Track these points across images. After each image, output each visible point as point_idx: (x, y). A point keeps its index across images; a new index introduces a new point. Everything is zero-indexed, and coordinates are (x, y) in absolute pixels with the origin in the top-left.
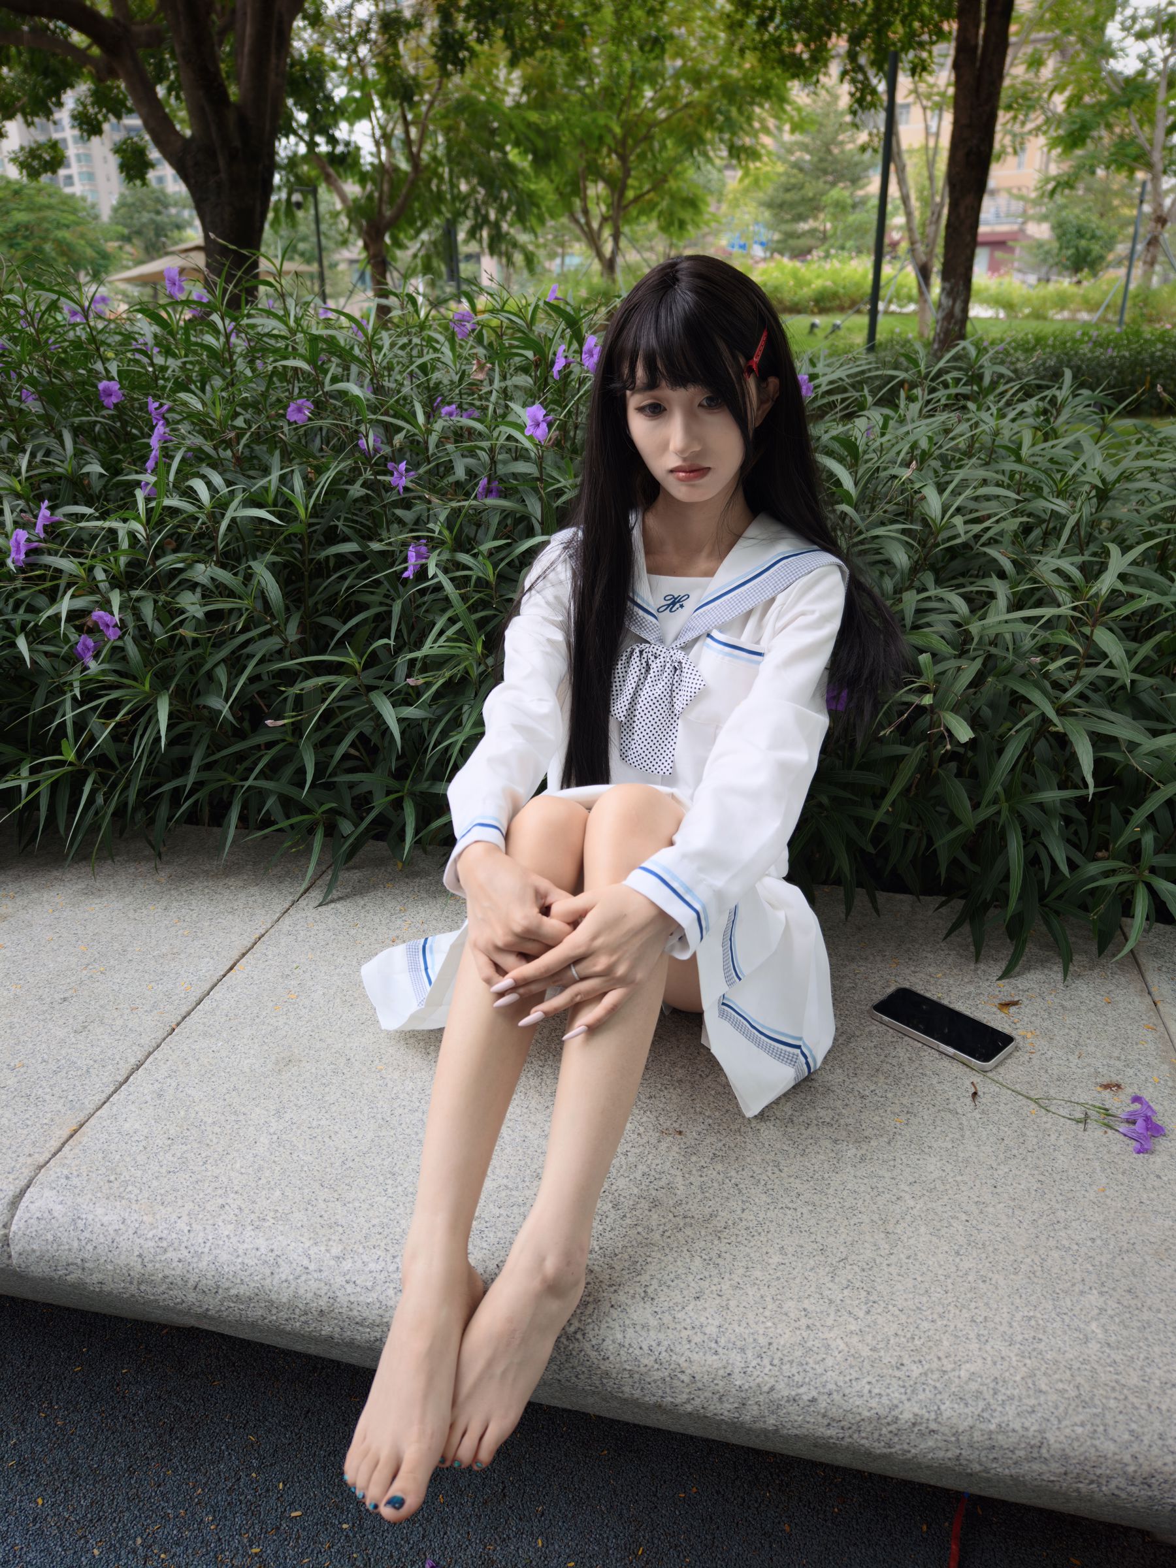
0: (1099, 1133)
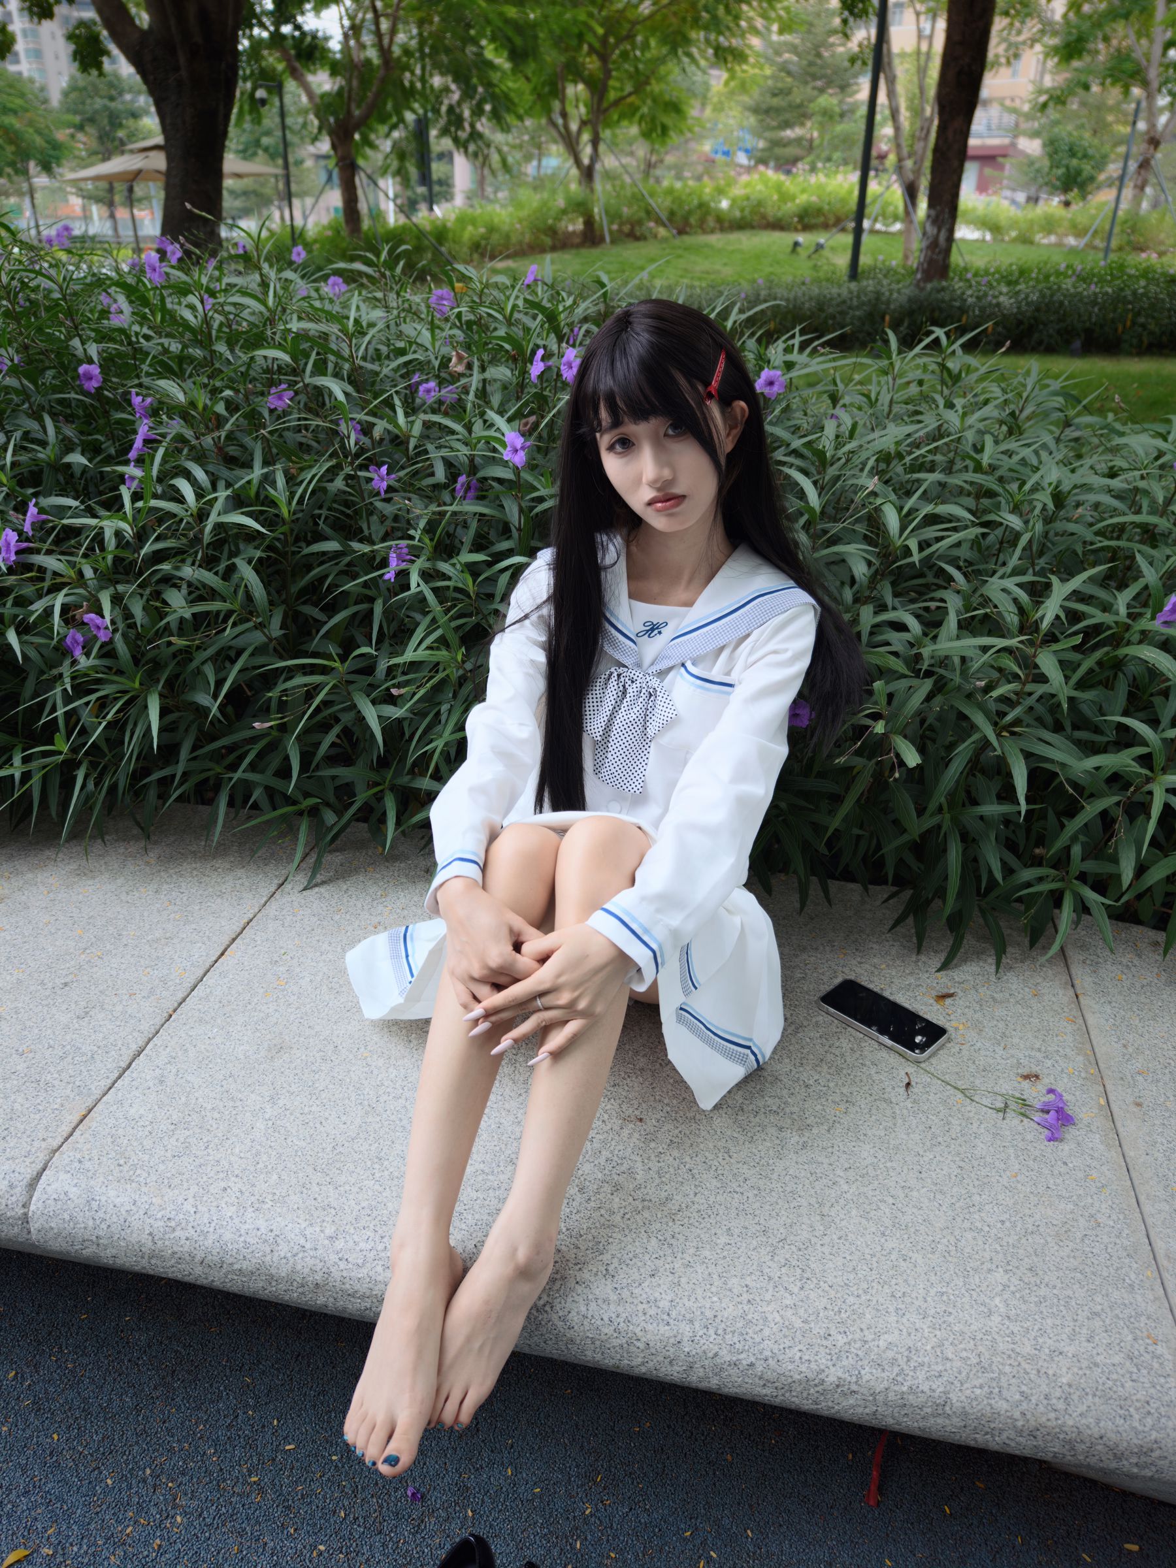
0: (1016, 1121)
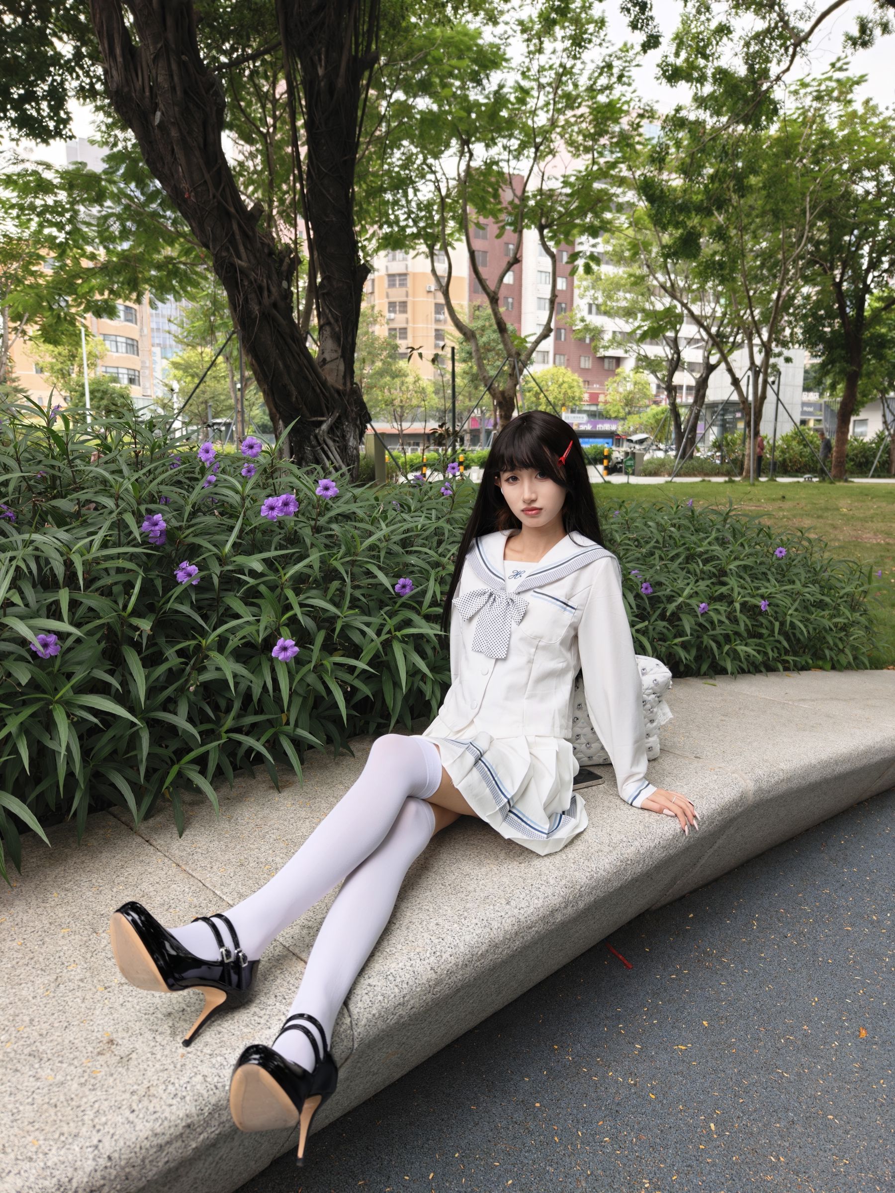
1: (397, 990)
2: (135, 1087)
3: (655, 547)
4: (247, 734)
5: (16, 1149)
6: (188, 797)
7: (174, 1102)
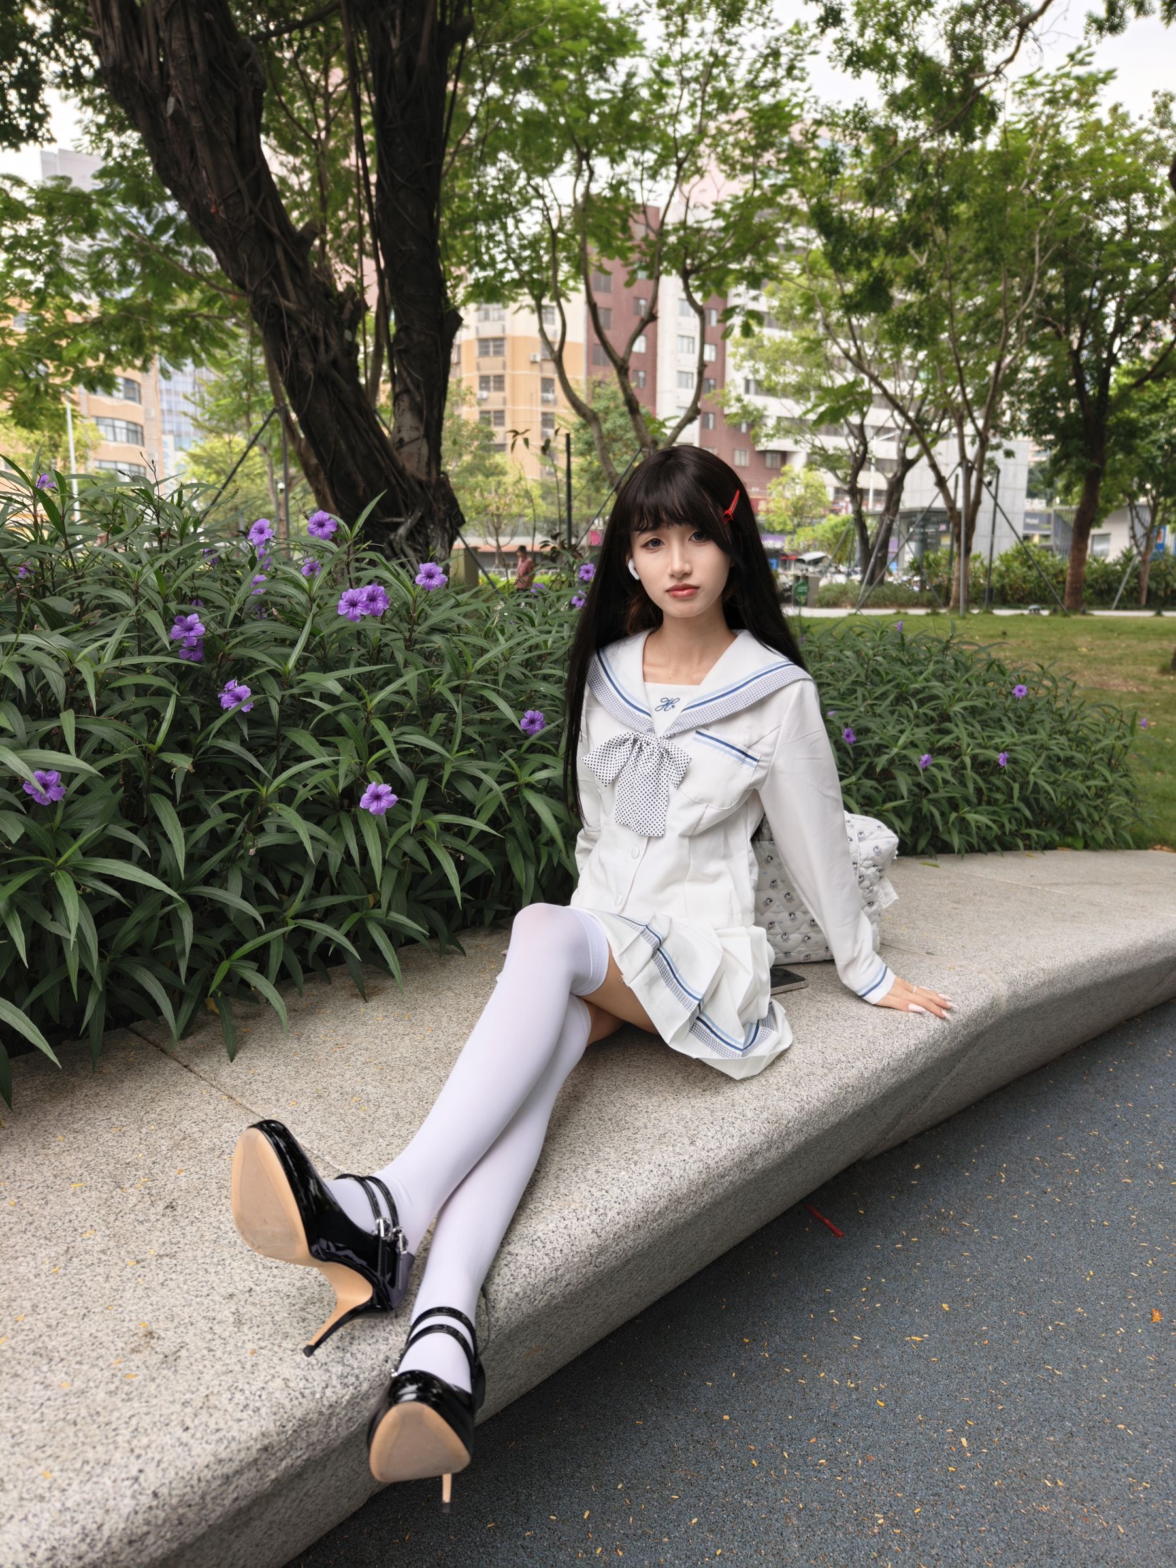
1: (547, 1260)
2: (188, 1396)
3: (855, 683)
4: (320, 920)
5: (20, 1484)
6: (239, 1009)
7: (244, 1415)
